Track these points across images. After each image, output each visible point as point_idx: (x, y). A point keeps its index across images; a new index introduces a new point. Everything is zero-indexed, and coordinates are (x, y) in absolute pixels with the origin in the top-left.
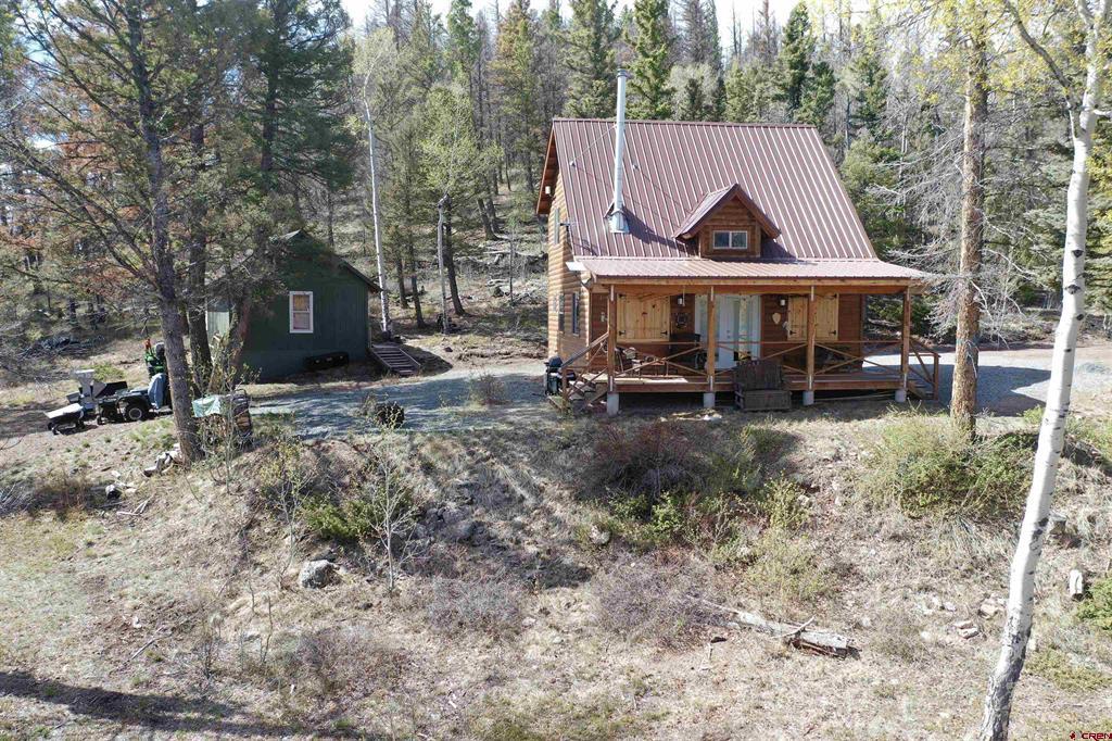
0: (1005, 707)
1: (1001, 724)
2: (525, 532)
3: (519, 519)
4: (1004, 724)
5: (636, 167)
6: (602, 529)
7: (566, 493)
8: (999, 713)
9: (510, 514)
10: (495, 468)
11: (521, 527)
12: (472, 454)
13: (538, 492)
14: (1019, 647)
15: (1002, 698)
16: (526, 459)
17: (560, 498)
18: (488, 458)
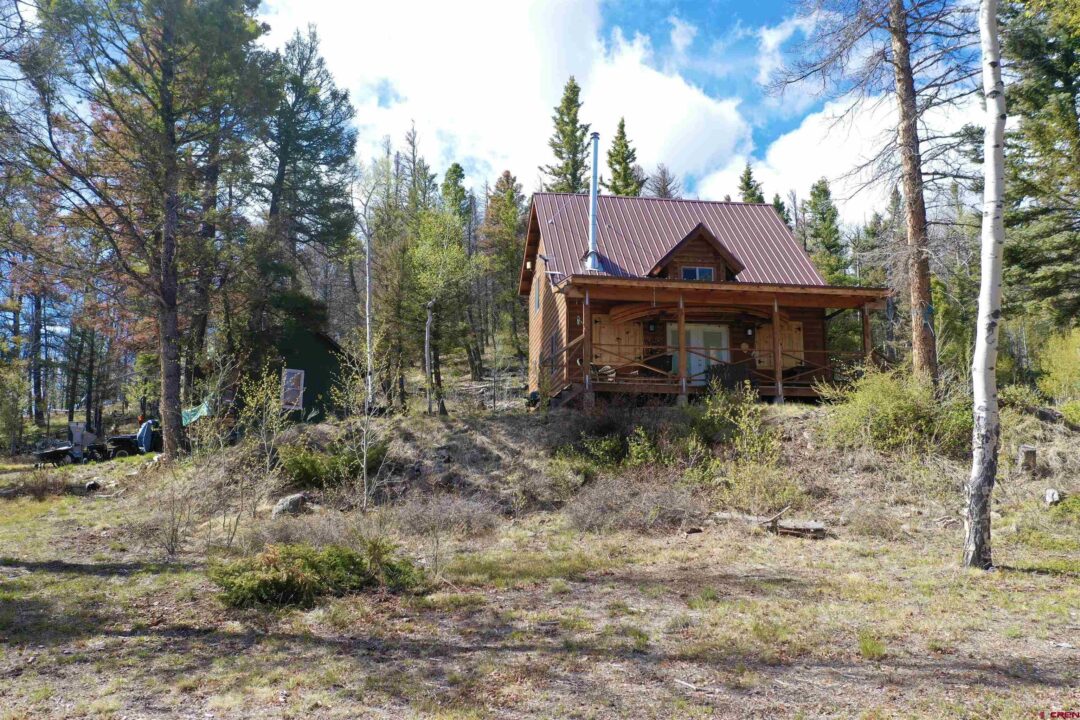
0: (984, 516)
1: (982, 536)
2: (500, 482)
3: (496, 473)
4: (986, 536)
5: (609, 227)
6: (578, 472)
7: (542, 453)
8: (978, 523)
9: (486, 470)
10: (474, 437)
11: (498, 478)
12: (450, 427)
13: (515, 453)
14: (989, 447)
15: (980, 505)
16: (503, 432)
17: (537, 456)
18: (466, 431)
